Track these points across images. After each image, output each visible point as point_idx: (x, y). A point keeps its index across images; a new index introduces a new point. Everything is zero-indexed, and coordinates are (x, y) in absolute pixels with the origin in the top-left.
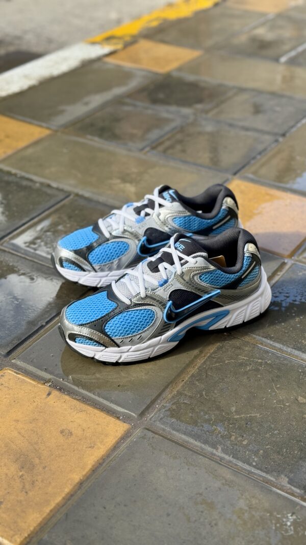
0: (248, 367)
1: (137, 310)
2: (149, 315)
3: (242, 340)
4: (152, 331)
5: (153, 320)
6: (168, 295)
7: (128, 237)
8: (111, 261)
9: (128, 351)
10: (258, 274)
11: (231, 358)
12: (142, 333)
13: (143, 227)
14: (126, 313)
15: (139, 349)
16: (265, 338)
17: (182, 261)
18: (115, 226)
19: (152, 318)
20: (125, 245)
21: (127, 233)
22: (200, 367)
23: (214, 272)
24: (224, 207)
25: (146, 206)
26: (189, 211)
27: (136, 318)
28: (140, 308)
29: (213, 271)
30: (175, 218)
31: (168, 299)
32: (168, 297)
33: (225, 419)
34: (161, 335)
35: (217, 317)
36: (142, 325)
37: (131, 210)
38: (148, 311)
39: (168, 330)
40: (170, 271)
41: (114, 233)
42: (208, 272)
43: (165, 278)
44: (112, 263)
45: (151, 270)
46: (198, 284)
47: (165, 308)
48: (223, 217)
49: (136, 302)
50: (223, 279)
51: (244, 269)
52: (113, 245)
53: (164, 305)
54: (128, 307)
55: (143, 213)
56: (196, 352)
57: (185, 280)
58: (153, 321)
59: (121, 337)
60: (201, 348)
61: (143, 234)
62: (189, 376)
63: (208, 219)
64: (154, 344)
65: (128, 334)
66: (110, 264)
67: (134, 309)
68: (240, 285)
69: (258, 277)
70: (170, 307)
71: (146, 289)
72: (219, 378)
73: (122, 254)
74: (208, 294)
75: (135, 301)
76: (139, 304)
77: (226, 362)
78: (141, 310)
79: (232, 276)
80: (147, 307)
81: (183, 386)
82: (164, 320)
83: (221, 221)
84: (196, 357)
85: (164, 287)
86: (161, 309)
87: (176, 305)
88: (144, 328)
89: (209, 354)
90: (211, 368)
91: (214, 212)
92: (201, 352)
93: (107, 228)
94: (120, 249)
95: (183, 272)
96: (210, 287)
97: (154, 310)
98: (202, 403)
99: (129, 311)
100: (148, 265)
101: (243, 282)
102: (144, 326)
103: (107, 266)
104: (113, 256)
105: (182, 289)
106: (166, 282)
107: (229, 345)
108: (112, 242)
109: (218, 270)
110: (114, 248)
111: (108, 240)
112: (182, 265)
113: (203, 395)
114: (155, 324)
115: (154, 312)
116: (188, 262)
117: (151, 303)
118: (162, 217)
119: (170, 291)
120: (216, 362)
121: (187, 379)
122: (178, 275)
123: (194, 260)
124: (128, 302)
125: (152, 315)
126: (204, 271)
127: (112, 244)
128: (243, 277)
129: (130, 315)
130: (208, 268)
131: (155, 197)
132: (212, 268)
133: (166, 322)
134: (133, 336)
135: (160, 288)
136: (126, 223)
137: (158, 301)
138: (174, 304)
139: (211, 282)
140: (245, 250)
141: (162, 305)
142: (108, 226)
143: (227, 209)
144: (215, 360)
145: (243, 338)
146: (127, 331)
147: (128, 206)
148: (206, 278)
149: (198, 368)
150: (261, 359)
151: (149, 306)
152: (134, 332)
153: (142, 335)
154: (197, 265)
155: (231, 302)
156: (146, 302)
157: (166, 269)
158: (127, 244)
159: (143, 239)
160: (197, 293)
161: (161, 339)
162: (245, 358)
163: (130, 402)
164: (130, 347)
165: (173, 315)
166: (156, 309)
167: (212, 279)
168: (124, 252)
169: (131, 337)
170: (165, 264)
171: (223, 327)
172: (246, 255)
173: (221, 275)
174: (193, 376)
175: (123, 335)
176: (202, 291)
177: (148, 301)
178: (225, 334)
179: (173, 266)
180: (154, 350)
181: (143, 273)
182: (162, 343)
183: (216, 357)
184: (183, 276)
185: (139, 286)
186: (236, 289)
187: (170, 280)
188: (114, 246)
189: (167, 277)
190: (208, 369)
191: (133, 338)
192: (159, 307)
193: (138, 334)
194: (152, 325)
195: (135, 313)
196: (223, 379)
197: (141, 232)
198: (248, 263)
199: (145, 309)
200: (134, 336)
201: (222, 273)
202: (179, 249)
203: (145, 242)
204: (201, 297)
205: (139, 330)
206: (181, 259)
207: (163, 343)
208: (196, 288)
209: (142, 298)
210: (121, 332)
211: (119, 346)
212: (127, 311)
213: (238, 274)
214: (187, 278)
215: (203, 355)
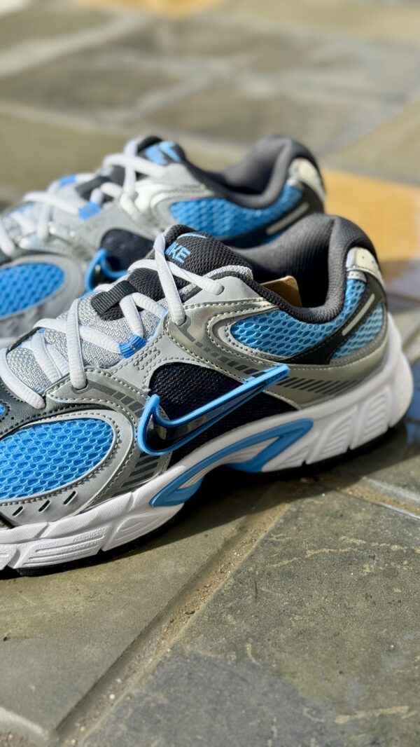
0: (366, 566)
1: (62, 422)
2: (96, 433)
3: (347, 495)
4: (105, 478)
5: (106, 449)
6: (148, 379)
7: (61, 251)
8: (19, 312)
9: (38, 537)
10: (381, 327)
11: (322, 543)
12: (76, 484)
13: (96, 226)
14: (28, 432)
15: (69, 530)
16: (404, 486)
17: (185, 290)
18: (27, 227)
19: (104, 444)
20: (53, 272)
21: (56, 242)
22: (238, 572)
23: (270, 317)
24: (291, 182)
25: (103, 180)
26: (208, 187)
27: (58, 445)
28: (71, 416)
29: (268, 312)
30: (175, 204)
31: (148, 390)
32: (147, 384)
33: (308, 728)
34: (132, 490)
35: (281, 437)
36: (77, 462)
37: (70, 190)
38: (95, 424)
39: (150, 476)
40: (150, 315)
41: (25, 244)
42: (254, 317)
43: (137, 332)
44: (22, 316)
45: (100, 315)
46: (228, 349)
47: (139, 415)
48: (289, 205)
49: (59, 401)
50: (293, 336)
51: (346, 311)
52: (23, 272)
53: (137, 408)
54: (36, 416)
55: (96, 196)
56: (227, 530)
57: (192, 339)
58: (108, 452)
59: (14, 499)
60: (242, 519)
61: (97, 243)
62: (209, 598)
63: (256, 208)
64: (111, 515)
65: (35, 490)
66: (16, 320)
67: (53, 419)
68: (338, 354)
69: (381, 335)
70: (152, 412)
71: (85, 364)
72: (291, 602)
73: (48, 295)
74: (256, 376)
75: (54, 397)
76: (68, 406)
77: (309, 553)
78: (74, 421)
79: (318, 329)
80: (89, 412)
81: (190, 630)
82: (139, 449)
83: (285, 214)
84: (229, 544)
85: (134, 356)
86: (128, 417)
87: (172, 407)
88: (82, 470)
89: (262, 536)
90: (269, 574)
91: (270, 194)
92: (242, 530)
93: (7, 232)
94: (41, 281)
95: (186, 317)
96: (261, 356)
97: (109, 422)
98: (243, 680)
99: (40, 425)
100: (92, 303)
101: (346, 346)
102: (81, 465)
103: (9, 323)
104: (22, 298)
105: (185, 361)
106: (140, 343)
107: (312, 508)
108: (20, 265)
109: (281, 312)
110: (26, 279)
111: (9, 260)
112: (183, 299)
113: (246, 655)
114: (114, 460)
115: (109, 427)
116: (200, 289)
117: (100, 402)
118: (142, 203)
119: (154, 369)
120: (281, 557)
121: (202, 606)
122: (173, 324)
123: (216, 284)
124: (33, 400)
125: (104, 435)
126: (245, 312)
127: (19, 269)
128: (345, 332)
129: (41, 435)
130: (254, 307)
131: (128, 159)
132: (264, 304)
133: (143, 454)
134: (50, 495)
135: (124, 361)
136: (55, 217)
137: (120, 395)
138: (164, 403)
139: (264, 344)
140: (348, 264)
141: (132, 408)
142: (12, 228)
143: (301, 187)
144: (277, 550)
145: (348, 490)
146: (31, 482)
147: (63, 184)
148: (249, 333)
149: (234, 576)
150: (398, 542)
151: (96, 411)
152: (52, 483)
153: (74, 489)
154: (224, 297)
155: (315, 399)
156: (85, 401)
157: (140, 310)
158: (58, 269)
159: (99, 255)
160: (228, 373)
161: (131, 500)
162: (359, 542)
163: (33, 688)
164: (44, 524)
165: (163, 433)
166: (115, 419)
167: (266, 336)
168: (52, 289)
169: (45, 496)
170: (139, 298)
171: (298, 463)
172: (352, 276)
173: (290, 325)
174: (219, 598)
175: (20, 491)
176: (239, 369)
177: (91, 397)
178: (304, 480)
179: (161, 302)
180: (112, 530)
181: (80, 323)
182: (135, 511)
183: (283, 540)
184: (186, 327)
185: (65, 357)
186: (328, 363)
187: (150, 340)
188: (26, 274)
189: (145, 332)
190: (261, 575)
191: (51, 499)
192: (124, 413)
193: (66, 489)
194: (105, 462)
195: (55, 430)
196: (301, 604)
197: (94, 238)
198: (358, 298)
199: (85, 419)
200: (55, 493)
201: (292, 319)
202: (177, 258)
203: (104, 263)
204: (239, 384)
205: (67, 477)
206: (180, 283)
207: (139, 509)
208: (224, 360)
209: (75, 390)
210: (15, 483)
211: (10, 525)
212: (34, 426)
213: (333, 324)
214: (197, 333)
215: (248, 538)
